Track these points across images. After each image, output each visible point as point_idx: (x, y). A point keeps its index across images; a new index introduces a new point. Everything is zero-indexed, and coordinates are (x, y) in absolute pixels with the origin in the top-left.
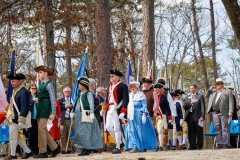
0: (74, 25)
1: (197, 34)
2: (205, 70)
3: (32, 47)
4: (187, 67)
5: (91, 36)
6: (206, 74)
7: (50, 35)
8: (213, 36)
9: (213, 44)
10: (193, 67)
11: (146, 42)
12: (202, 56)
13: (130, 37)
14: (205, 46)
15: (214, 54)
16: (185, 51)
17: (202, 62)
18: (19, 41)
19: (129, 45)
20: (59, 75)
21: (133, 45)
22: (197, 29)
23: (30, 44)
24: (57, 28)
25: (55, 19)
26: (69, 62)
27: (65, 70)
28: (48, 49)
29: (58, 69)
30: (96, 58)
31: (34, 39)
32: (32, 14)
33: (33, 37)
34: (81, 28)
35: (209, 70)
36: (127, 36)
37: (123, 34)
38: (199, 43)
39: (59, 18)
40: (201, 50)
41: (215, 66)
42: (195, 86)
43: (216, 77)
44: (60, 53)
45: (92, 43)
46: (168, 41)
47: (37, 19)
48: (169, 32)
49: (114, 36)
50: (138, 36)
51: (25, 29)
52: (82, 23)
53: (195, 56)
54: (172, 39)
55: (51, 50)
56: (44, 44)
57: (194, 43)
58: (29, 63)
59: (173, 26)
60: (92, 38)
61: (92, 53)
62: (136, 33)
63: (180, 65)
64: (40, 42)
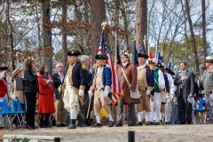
0: (70, 4)
1: (188, 13)
2: (195, 48)
4: (178, 45)
5: (86, 14)
6: (196, 53)
7: (47, 13)
8: (204, 16)
9: (204, 24)
10: (184, 46)
11: (139, 21)
12: (193, 35)
13: (124, 16)
14: (195, 25)
15: (204, 34)
16: (176, 30)
17: (193, 41)
18: (17, 19)
19: (121, 22)
20: (55, 52)
21: (126, 23)
22: (188, 10)
23: (27, 22)
24: (54, 7)
26: (65, 38)
27: (61, 47)
28: (44, 26)
30: (90, 36)
31: (32, 17)
33: (30, 15)
34: (76, 6)
35: (200, 49)
36: (121, 15)
37: (118, 13)
38: (190, 22)
40: (191, 29)
41: (205, 45)
42: (185, 64)
43: (206, 55)
44: (56, 30)
45: (87, 21)
46: (161, 20)
48: (162, 11)
49: (109, 15)
50: (131, 15)
51: (23, 7)
52: (78, 2)
53: (186, 35)
54: (164, 18)
55: (48, 27)
56: (41, 22)
57: (185, 22)
58: (27, 40)
59: (165, 5)
60: (87, 17)
61: (87, 31)
62: (130, 12)
63: (171, 44)
64: (38, 20)
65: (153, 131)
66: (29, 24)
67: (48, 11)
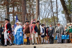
0: (15, 6)
1: (52, 9)
2: (54, 20)
3: (3, 13)
4: (49, 19)
5: (20, 9)
6: (55, 21)
7: (8, 9)
8: (57, 10)
9: (57, 13)
10: (51, 19)
11: (37, 12)
12: (54, 16)
13: (32, 10)
14: (54, 13)
15: (57, 15)
16: (49, 14)
17: (54, 18)
20: (11, 21)
21: (33, 12)
22: (52, 8)
24: (10, 7)
25: (9, 4)
26: (14, 17)
27: (12, 20)
29: (10, 19)
31: (3, 10)
32: (3, 3)
33: (3, 9)
34: (17, 7)
35: (56, 20)
37: (30, 9)
39: (11, 4)
40: (53, 14)
41: (58, 19)
43: (58, 22)
45: (21, 12)
46: (44, 11)
47: (4, 4)
48: (44, 9)
49: (27, 10)
50: (35, 10)
52: (18, 6)
53: (51, 16)
54: (45, 11)
55: (8, 13)
56: (6, 12)
59: (45, 7)
60: (21, 10)
61: (21, 15)
63: (47, 19)
64: (5, 11)
65: (41, 46)
66: (3, 12)
67: (8, 8)
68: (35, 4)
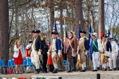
0: (64, 8)
3: (44, 20)
5: (72, 14)
7: (53, 14)
11: (100, 17)
13: (92, 14)
18: (37, 16)
19: (91, 17)
21: (94, 18)
23: (42, 18)
24: (56, 10)
25: (55, 5)
26: (62, 26)
28: (51, 20)
30: (75, 25)
31: (45, 16)
33: (44, 14)
34: (67, 10)
36: (90, 14)
39: (57, 5)
45: (73, 17)
47: (46, 6)
48: (112, 12)
49: (84, 14)
50: (96, 14)
51: (40, 10)
54: (113, 15)
55: (53, 20)
56: (49, 18)
58: (42, 27)
59: (114, 8)
60: (73, 15)
61: (73, 22)
62: (95, 12)
63: (117, 28)
65: (109, 74)
67: (53, 12)
68: (97, 4)
